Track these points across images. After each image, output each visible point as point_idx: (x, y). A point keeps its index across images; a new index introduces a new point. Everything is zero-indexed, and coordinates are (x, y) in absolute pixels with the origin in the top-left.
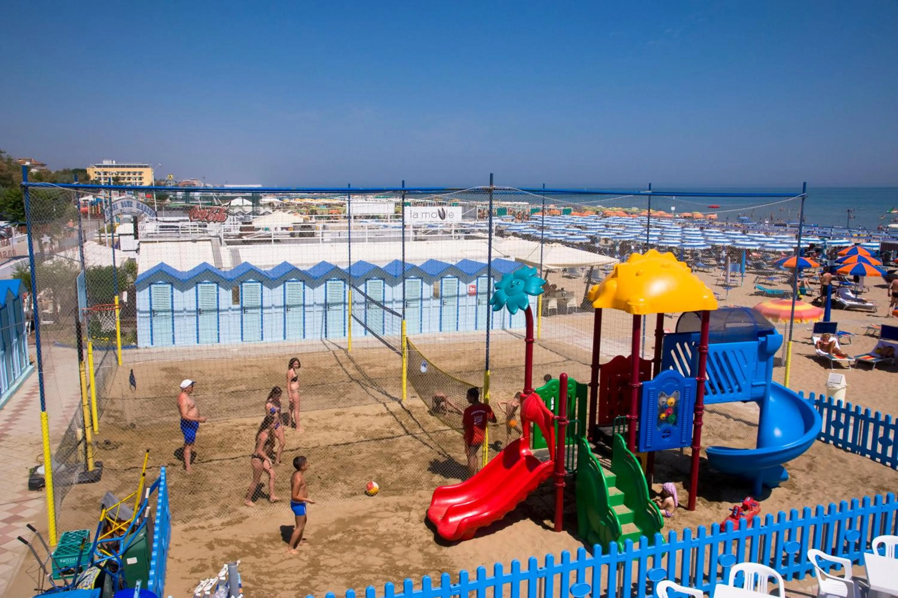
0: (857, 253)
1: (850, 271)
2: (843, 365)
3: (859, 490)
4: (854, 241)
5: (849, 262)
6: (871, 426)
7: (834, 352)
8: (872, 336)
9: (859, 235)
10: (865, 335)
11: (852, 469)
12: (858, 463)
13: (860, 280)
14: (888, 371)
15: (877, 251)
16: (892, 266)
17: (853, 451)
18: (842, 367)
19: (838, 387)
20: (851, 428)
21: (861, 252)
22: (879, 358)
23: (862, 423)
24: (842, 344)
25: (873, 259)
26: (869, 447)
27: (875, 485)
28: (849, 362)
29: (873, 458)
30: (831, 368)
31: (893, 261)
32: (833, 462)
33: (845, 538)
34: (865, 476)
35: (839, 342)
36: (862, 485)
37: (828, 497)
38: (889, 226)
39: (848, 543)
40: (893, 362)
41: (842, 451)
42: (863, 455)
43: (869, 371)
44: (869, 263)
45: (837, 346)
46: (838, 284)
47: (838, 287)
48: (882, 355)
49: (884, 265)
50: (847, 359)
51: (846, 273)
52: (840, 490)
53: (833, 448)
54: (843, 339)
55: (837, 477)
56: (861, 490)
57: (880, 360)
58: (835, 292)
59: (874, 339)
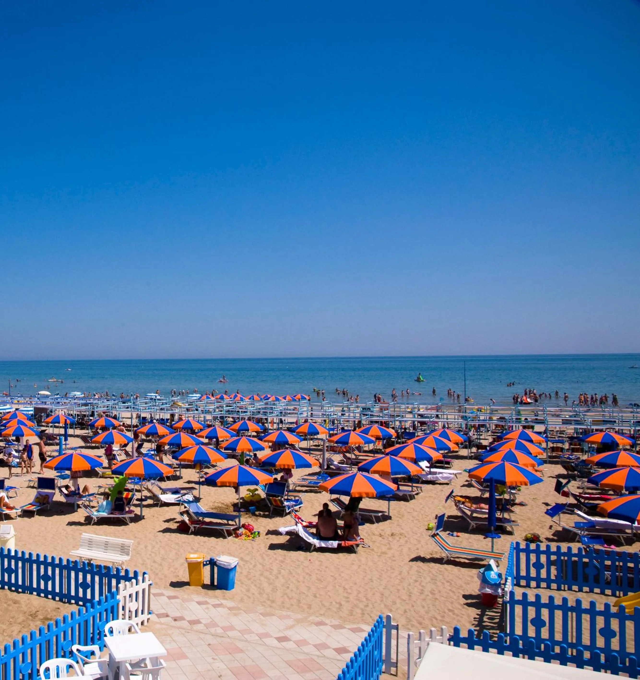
0: (17, 417)
1: (12, 434)
2: (12, 516)
3: (30, 625)
4: (15, 407)
5: (11, 425)
6: (35, 566)
7: (4, 506)
8: (33, 487)
9: (18, 401)
10: (28, 487)
11: (24, 608)
12: (28, 602)
13: (21, 440)
14: (46, 516)
15: (32, 415)
16: (44, 426)
17: (23, 592)
18: (12, 519)
19: (8, 536)
20: (20, 571)
21: (20, 417)
22: (39, 506)
23: (27, 565)
24: (11, 498)
25: (29, 422)
26: (35, 586)
27: (42, 617)
28: (16, 512)
29: (39, 595)
30: (3, 521)
31: (44, 422)
32: (9, 605)
33: (21, 672)
34: (34, 612)
35: (7, 496)
36: (32, 620)
37: (7, 638)
38: (40, 393)
39: (23, 676)
40: (49, 508)
41: (15, 594)
42: (31, 593)
43: (32, 518)
44: (26, 425)
45: (6, 500)
46: (4, 445)
47: (5, 447)
48: (40, 503)
49: (38, 426)
50: (14, 511)
51: (10, 435)
52: (16, 628)
53: (8, 592)
54: (12, 493)
55: (13, 618)
56: (31, 625)
57: (39, 508)
58: (2, 452)
59: (35, 490)
